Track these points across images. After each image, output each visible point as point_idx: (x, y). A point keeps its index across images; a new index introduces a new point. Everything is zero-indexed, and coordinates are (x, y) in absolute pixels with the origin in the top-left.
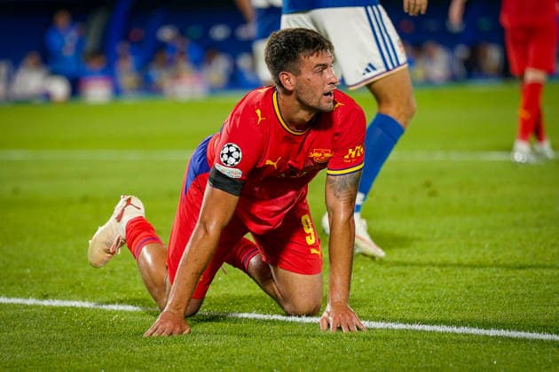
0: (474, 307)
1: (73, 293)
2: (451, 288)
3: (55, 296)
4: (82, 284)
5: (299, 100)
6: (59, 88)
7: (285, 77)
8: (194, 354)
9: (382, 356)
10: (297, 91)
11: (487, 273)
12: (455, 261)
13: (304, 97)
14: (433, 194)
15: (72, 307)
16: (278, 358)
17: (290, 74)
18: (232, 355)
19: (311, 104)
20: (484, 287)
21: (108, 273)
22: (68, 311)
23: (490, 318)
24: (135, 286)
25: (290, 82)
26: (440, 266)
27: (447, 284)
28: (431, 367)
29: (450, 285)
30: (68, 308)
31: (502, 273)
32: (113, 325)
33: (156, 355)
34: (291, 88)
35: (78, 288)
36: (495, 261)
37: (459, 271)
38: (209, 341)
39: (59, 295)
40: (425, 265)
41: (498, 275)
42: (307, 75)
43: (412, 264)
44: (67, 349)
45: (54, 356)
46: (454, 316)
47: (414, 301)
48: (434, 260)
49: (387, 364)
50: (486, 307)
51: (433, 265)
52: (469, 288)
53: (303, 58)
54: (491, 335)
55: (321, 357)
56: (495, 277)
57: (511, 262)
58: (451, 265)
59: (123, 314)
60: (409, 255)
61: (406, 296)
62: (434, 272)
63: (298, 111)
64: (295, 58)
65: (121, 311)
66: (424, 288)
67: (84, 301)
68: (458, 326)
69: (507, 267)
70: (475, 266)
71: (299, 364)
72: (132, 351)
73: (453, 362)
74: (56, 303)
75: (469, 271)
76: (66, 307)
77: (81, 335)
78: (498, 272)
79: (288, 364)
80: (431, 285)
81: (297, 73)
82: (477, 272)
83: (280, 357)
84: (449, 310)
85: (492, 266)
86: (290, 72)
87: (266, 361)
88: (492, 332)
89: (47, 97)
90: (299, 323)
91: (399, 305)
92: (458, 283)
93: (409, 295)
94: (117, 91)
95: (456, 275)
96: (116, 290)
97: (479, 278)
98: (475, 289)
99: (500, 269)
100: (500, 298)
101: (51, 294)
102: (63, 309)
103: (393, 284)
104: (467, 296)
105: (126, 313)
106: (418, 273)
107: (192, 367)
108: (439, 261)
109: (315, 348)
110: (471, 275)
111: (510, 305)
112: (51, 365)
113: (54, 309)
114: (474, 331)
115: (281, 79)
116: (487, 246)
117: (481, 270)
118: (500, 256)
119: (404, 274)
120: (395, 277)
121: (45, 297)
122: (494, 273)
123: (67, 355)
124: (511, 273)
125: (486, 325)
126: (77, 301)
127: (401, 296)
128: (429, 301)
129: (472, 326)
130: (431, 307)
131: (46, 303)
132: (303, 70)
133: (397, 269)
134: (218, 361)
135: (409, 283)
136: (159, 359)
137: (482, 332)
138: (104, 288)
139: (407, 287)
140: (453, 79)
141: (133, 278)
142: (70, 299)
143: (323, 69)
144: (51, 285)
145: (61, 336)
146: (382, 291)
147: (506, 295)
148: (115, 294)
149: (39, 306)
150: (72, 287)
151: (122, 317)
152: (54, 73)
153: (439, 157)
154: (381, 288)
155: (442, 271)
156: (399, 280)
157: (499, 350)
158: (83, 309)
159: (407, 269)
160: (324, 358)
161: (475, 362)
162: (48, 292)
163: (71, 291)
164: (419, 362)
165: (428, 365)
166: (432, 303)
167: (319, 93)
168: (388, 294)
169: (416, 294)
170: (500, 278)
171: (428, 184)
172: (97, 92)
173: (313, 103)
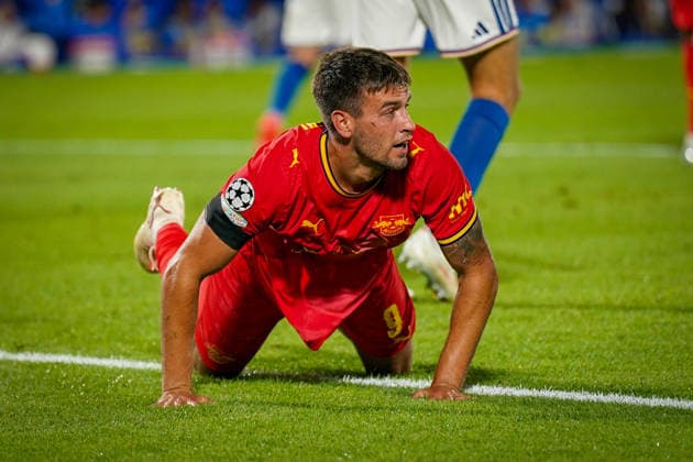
0: (627, 366)
1: (60, 343)
2: (595, 338)
3: (34, 348)
4: (73, 331)
5: (358, 151)
6: (40, 51)
7: (340, 118)
8: (231, 431)
9: (497, 435)
10: (356, 140)
11: (646, 317)
12: (602, 300)
13: (365, 148)
14: (571, 205)
15: (57, 363)
16: (350, 437)
17: (346, 115)
18: (284, 433)
19: (375, 158)
20: (642, 337)
21: (108, 315)
22: (53, 369)
23: (650, 381)
24: (147, 333)
25: (346, 126)
26: (580, 307)
27: (590, 333)
28: (566, 451)
29: (594, 334)
30: (52, 364)
31: (668, 317)
32: (116, 390)
33: (177, 433)
34: (347, 135)
35: (66, 336)
36: (657, 301)
37: (607, 315)
38: (252, 412)
39: (40, 345)
40: (559, 306)
41: (663, 321)
42: (370, 117)
43: (540, 306)
44: (51, 423)
45: (32, 433)
46: (601, 378)
47: (542, 357)
48: (571, 300)
49: (505, 447)
50: (645, 366)
51: (571, 305)
52: (621, 338)
53: (366, 93)
54: (652, 405)
55: (411, 436)
56: (657, 323)
57: (680, 302)
58: (596, 306)
59: (130, 373)
60: (536, 292)
61: (531, 350)
62: (572, 316)
63: (356, 167)
64: (355, 92)
65: (128, 369)
66: (557, 338)
67: (75, 354)
68: (606, 393)
69: (676, 310)
70: (631, 308)
71: (380, 445)
72: (143, 426)
73: (598, 443)
74: (36, 357)
75: (621, 314)
76: (48, 363)
77: (71, 402)
78: (662, 316)
79: (364, 445)
80: (568, 334)
81: (357, 114)
82: (632, 316)
83: (354, 436)
84: (594, 369)
85: (652, 308)
86: (346, 111)
87: (333, 441)
88: (654, 402)
89: (23, 63)
90: (380, 388)
91: (521, 363)
92: (606, 331)
93: (537, 347)
94: (123, 56)
95: (603, 320)
96: (121, 340)
97: (636, 325)
98: (629, 340)
99: (665, 313)
100: (666, 352)
101: (29, 345)
102: (44, 366)
103: (513, 333)
104: (620, 350)
105: (134, 372)
106: (549, 317)
107: (228, 449)
108: (580, 300)
109: (403, 423)
110: (625, 320)
111: (679, 363)
112: (28, 446)
113: (32, 366)
114: (628, 399)
115: (334, 121)
116: (646, 279)
117: (639, 314)
118: (666, 293)
119: (530, 319)
120: (515, 323)
121: (20, 348)
122: (657, 317)
123: (50, 431)
124: (681, 317)
125: (646, 392)
126: (66, 354)
127: (525, 350)
128: (564, 357)
129: (626, 392)
130: (568, 365)
131: (21, 357)
132: (365, 110)
133: (518, 312)
134: (264, 441)
135: (536, 331)
136: (182, 438)
137: (640, 401)
138: (104, 337)
139: (534, 337)
140: (600, 41)
141: (144, 322)
142: (55, 352)
143: (394, 109)
144: (28, 332)
145: (42, 404)
146: (498, 342)
147: (674, 348)
148: (119, 344)
149: (11, 362)
150: (58, 334)
151: (129, 377)
152: (34, 29)
153: (581, 151)
154: (496, 339)
155: (583, 314)
156: (522, 326)
157: (664, 426)
158: (74, 366)
159: (534, 313)
160: (416, 437)
161: (630, 445)
162: (24, 342)
163: (56, 340)
164: (550, 443)
165: (563, 447)
166: (569, 361)
167: (387, 144)
168: (506, 347)
169: (547, 346)
170: (666, 324)
171: (563, 191)
172: (95, 58)
173: (379, 157)
